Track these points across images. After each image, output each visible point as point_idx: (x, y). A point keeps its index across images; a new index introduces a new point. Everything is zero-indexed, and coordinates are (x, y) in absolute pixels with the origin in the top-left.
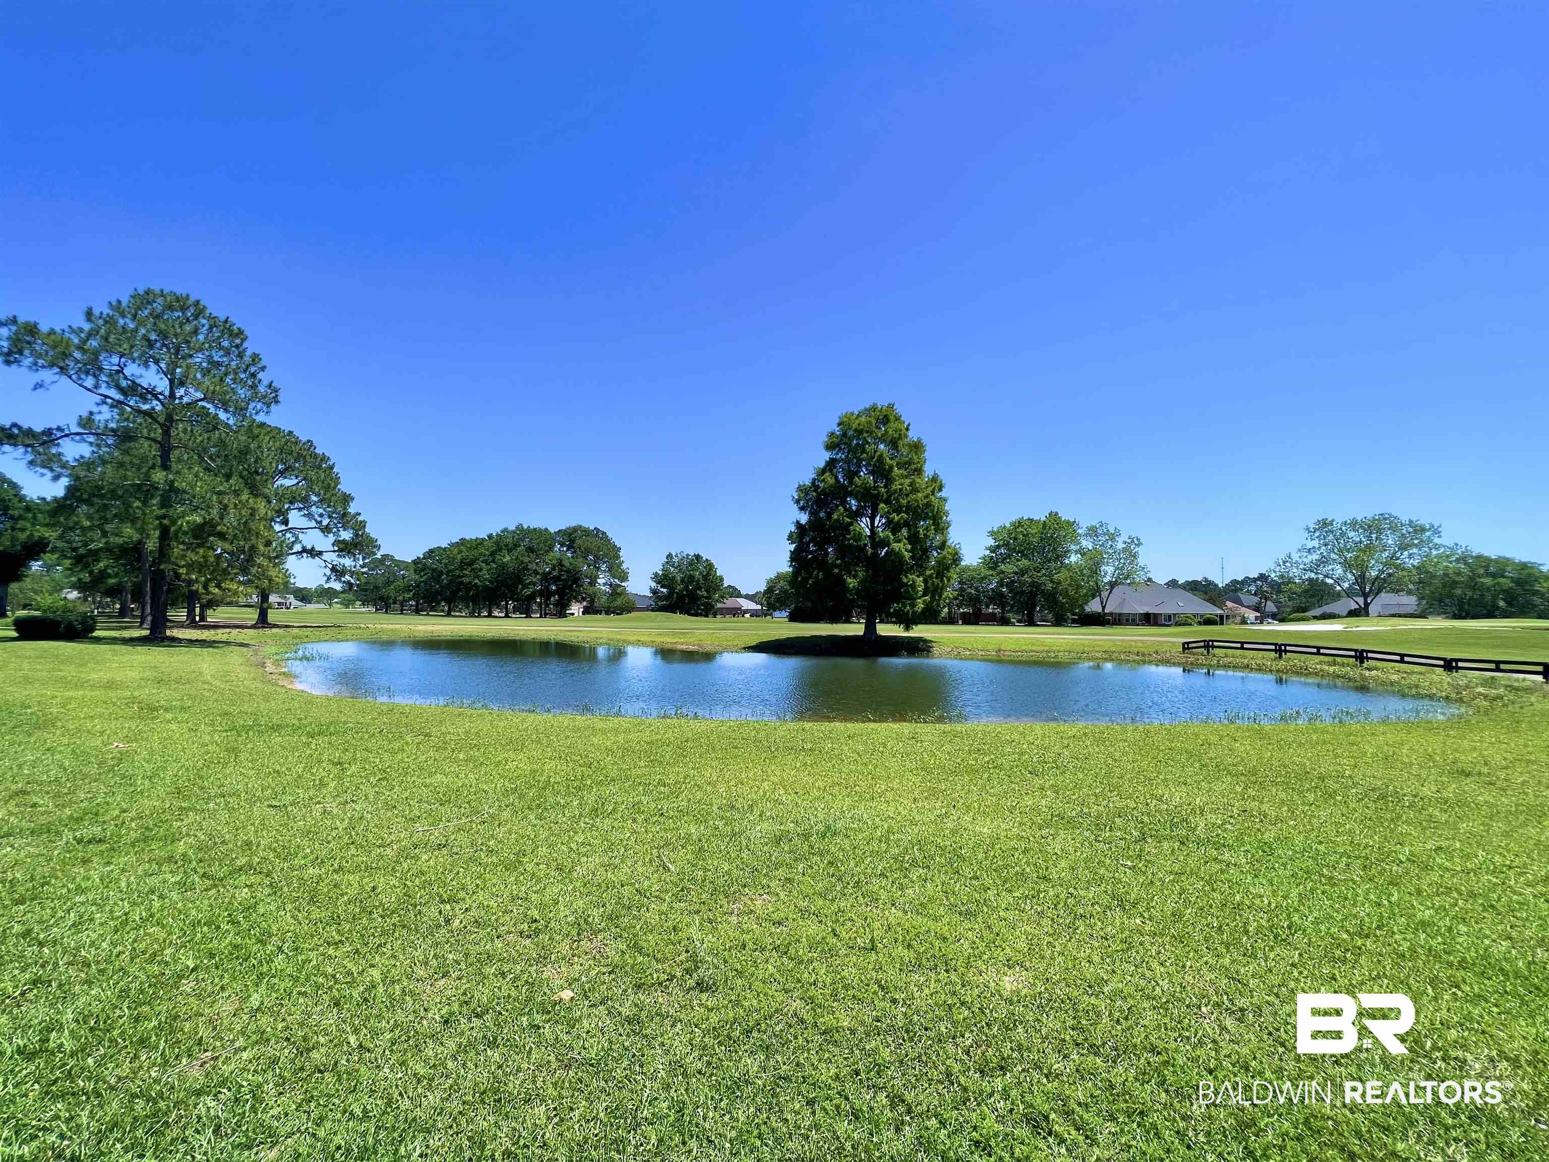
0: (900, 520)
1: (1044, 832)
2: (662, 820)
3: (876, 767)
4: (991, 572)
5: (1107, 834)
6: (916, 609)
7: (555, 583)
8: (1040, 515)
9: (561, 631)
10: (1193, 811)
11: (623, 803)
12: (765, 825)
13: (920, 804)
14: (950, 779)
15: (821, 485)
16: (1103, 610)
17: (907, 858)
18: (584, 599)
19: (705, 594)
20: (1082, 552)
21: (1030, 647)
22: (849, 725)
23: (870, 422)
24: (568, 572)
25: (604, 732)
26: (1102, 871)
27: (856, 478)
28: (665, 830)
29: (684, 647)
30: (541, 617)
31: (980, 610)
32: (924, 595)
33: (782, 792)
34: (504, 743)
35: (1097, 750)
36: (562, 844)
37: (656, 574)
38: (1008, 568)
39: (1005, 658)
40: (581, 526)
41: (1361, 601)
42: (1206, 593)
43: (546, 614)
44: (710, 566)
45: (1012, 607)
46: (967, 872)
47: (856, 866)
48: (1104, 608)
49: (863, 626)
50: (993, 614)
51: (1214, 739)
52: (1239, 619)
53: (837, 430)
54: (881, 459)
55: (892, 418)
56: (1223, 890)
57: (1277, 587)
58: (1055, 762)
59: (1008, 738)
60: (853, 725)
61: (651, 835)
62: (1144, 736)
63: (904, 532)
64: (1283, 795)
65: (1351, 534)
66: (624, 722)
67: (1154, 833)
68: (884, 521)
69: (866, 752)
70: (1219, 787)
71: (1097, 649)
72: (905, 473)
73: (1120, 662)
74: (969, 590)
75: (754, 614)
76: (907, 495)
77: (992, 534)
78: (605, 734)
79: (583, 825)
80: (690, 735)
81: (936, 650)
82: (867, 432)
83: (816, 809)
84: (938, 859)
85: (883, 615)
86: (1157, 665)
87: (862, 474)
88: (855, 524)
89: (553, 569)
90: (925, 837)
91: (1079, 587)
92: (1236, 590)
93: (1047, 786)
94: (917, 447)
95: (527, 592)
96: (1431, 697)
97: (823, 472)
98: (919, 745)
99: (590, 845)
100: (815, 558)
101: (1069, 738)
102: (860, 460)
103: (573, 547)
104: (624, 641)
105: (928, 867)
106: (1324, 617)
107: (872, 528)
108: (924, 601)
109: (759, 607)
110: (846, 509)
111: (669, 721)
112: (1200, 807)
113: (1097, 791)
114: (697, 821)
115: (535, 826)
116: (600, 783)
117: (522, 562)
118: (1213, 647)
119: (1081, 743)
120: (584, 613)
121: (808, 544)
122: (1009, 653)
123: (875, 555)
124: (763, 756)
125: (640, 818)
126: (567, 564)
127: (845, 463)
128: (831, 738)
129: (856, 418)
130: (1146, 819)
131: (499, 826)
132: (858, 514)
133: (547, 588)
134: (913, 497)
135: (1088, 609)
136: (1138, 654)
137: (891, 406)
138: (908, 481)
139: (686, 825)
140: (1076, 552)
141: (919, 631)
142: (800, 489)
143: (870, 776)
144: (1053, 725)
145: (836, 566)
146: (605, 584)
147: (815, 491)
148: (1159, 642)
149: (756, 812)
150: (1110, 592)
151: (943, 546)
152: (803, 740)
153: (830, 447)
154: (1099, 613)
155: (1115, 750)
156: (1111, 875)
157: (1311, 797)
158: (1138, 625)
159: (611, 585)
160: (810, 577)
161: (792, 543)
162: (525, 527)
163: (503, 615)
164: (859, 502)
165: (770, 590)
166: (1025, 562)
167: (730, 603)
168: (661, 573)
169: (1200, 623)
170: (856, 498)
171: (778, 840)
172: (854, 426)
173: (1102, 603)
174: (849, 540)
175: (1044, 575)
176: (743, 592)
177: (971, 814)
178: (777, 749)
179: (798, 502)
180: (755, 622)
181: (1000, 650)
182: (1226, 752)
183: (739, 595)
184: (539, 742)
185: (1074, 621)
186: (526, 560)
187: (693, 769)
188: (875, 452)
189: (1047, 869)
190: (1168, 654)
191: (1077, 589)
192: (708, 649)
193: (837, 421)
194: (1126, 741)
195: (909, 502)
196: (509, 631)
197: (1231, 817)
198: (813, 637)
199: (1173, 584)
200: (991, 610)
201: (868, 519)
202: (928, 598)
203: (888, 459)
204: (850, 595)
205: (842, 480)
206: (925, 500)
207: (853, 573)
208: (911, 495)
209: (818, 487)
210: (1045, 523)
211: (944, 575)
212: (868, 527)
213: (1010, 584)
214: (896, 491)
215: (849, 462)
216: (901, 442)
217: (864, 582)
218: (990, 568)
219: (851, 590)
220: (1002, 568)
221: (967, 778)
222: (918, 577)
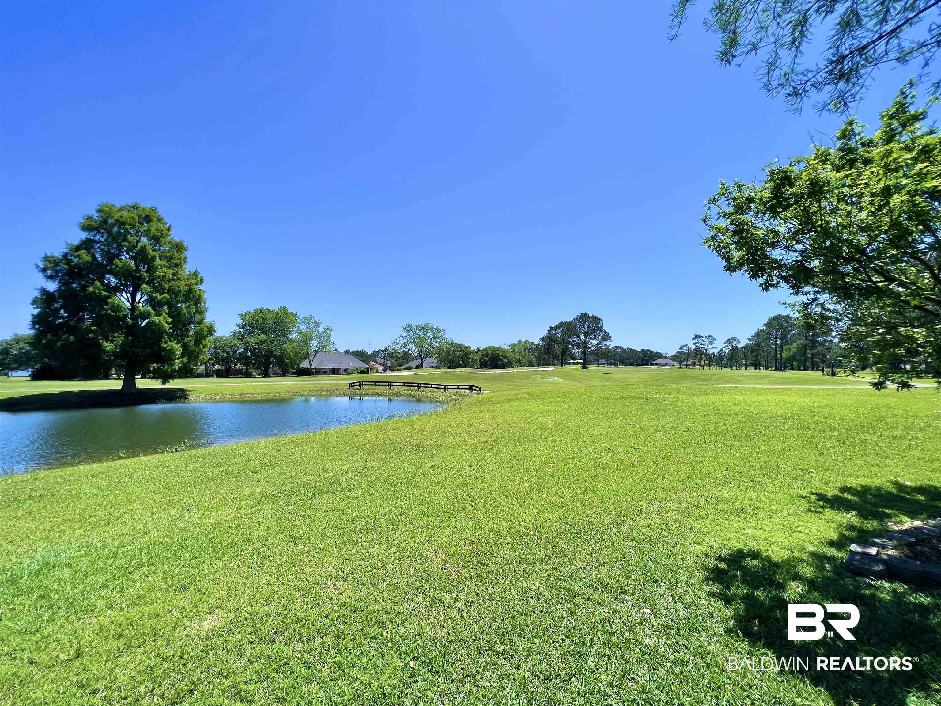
0: (162, 299)
3: (117, 496)
4: (239, 342)
6: (174, 368)
8: (274, 307)
10: (342, 474)
15: (75, 260)
20: (300, 332)
21: (264, 391)
22: (96, 466)
23: (132, 217)
27: (117, 260)
31: (230, 367)
32: (181, 357)
35: (297, 449)
38: (253, 340)
39: (246, 399)
41: (420, 361)
42: (362, 357)
45: (254, 365)
48: (311, 365)
49: (121, 382)
50: (240, 370)
51: (358, 433)
52: (375, 371)
53: (97, 217)
54: (143, 248)
55: (155, 219)
57: (391, 355)
58: (270, 462)
59: (240, 452)
60: (100, 464)
63: (164, 308)
64: (383, 456)
65: (418, 331)
68: (145, 297)
71: (306, 389)
72: (167, 264)
73: (318, 396)
74: (222, 354)
76: (169, 281)
77: (241, 316)
81: (192, 397)
82: (129, 224)
86: (337, 396)
87: (123, 257)
88: (114, 298)
90: (155, 541)
91: (297, 353)
92: (375, 356)
93: (262, 478)
94: (179, 247)
96: (439, 402)
97: (77, 248)
100: (66, 323)
101: (282, 445)
102: (120, 246)
105: (153, 564)
106: (407, 369)
107: (133, 303)
108: (181, 361)
110: (103, 284)
112: (346, 471)
118: (363, 385)
121: (57, 309)
122: (249, 396)
123: (136, 325)
127: (105, 245)
129: (118, 211)
132: (116, 289)
134: (175, 283)
135: (301, 366)
136: (327, 391)
137: (154, 210)
138: (170, 271)
140: (297, 332)
141: (174, 384)
142: (47, 259)
144: (273, 438)
145: (91, 331)
147: (67, 264)
148: (338, 383)
150: (315, 356)
151: (200, 322)
152: (32, 489)
153: (86, 228)
154: (308, 369)
155: (308, 448)
157: (393, 454)
158: (328, 375)
160: (59, 340)
161: (36, 307)
164: (119, 280)
165: (6, 351)
166: (263, 337)
169: (358, 373)
170: (115, 276)
172: (116, 217)
173: (310, 362)
174: (107, 310)
175: (276, 345)
177: (201, 511)
179: (44, 270)
181: (242, 394)
182: (362, 439)
185: (293, 373)
188: (137, 242)
190: (342, 390)
191: (296, 355)
193: (97, 207)
195: (170, 287)
197: (359, 472)
198: (61, 393)
199: (347, 352)
200: (238, 367)
201: (129, 295)
202: (184, 359)
203: (151, 251)
204: (107, 356)
205: (100, 259)
206: (187, 288)
207: (111, 338)
208: (173, 282)
209: (70, 261)
210: (278, 313)
211: (201, 343)
212: (128, 301)
213: (253, 351)
214: (159, 277)
215: (109, 245)
216: (162, 240)
217: (123, 346)
218: (238, 339)
219: (108, 352)
220: (248, 339)
221: (203, 486)
222: (177, 343)
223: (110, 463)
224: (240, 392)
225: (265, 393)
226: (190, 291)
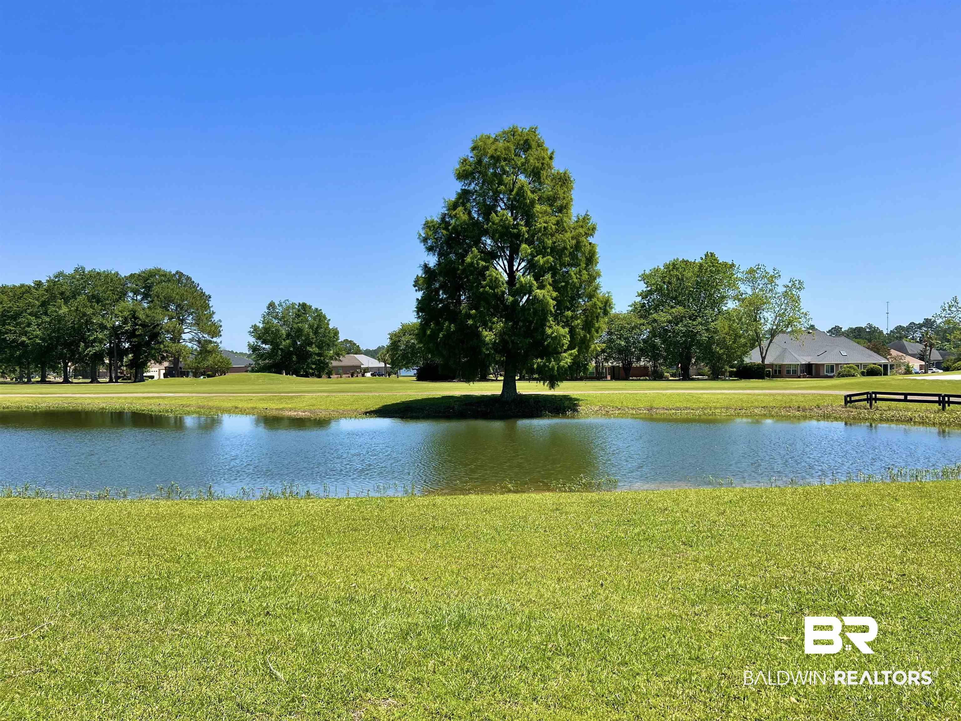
0: (544, 263)
1: (697, 609)
2: (268, 620)
3: (515, 544)
4: (642, 321)
5: (763, 608)
6: (562, 364)
7: (128, 340)
9: (139, 398)
10: (852, 578)
11: (220, 602)
12: (390, 619)
13: (564, 585)
14: (598, 554)
15: (453, 222)
16: (763, 361)
17: (550, 646)
18: (163, 358)
19: (316, 350)
20: (740, 298)
22: (486, 498)
23: (508, 147)
24: (144, 325)
25: (196, 519)
26: (757, 647)
27: (493, 214)
28: (272, 631)
29: (293, 414)
30: (111, 381)
31: (630, 363)
32: (570, 347)
33: (409, 578)
34: (67, 538)
35: (754, 515)
36: (146, 657)
37: (255, 328)
38: (663, 317)
39: (658, 416)
40: (159, 270)
42: (870, 341)
43: (117, 378)
44: (320, 317)
45: (665, 359)
46: (615, 657)
47: (494, 658)
48: (763, 359)
49: (501, 384)
50: (646, 368)
51: (875, 499)
52: (902, 369)
53: (471, 157)
54: (521, 192)
55: (534, 144)
56: (878, 660)
57: (941, 334)
58: (710, 530)
59: (660, 505)
60: (490, 497)
61: (254, 639)
62: (803, 498)
63: (548, 277)
66: (221, 506)
67: (811, 603)
68: (523, 264)
69: (505, 528)
70: (878, 550)
71: (756, 404)
72: (549, 210)
73: (779, 418)
74: (618, 341)
75: (377, 373)
76: (552, 235)
77: (644, 278)
78: (197, 521)
79: (170, 632)
80: (301, 518)
81: (582, 408)
82: (505, 159)
83: (449, 596)
84: (584, 645)
85: (524, 372)
86: (818, 420)
87: (499, 209)
88: (491, 269)
89: (125, 322)
90: (570, 622)
91: (737, 336)
92: (901, 338)
93: (702, 557)
94: (563, 180)
95: (91, 351)
97: (454, 206)
98: (564, 517)
99: (179, 655)
100: (446, 307)
101: (726, 503)
102: (497, 193)
103: (150, 296)
104: (218, 409)
105: (573, 655)
107: (511, 274)
108: (571, 355)
109: (382, 365)
110: (481, 252)
111: (276, 502)
112: (859, 573)
113: (754, 560)
114: (311, 619)
115: (110, 637)
116: (191, 581)
117: (84, 314)
118: (876, 399)
119: (738, 509)
120: (165, 376)
121: (437, 291)
122: (662, 412)
123: (516, 303)
124: (387, 539)
125: (241, 620)
126: (142, 316)
127: (479, 195)
128: (466, 513)
129: (493, 143)
130: (803, 589)
131: (63, 640)
133: (118, 345)
134: (559, 236)
135: (747, 360)
136: (798, 409)
137: (533, 131)
138: (553, 219)
139: (297, 625)
140: (735, 298)
141: (565, 389)
142: (428, 225)
143: (509, 556)
144: (708, 489)
145: (470, 317)
146: (191, 340)
147: (446, 228)
148: (820, 395)
149: (380, 603)
150: (771, 342)
151: (592, 295)
152: (433, 517)
153: (462, 176)
154: (758, 365)
155: (773, 515)
156: (766, 651)
158: (799, 377)
159: (199, 342)
160: (441, 330)
161: (419, 290)
162: (87, 270)
163: (61, 380)
164: (496, 242)
165: (394, 345)
166: (679, 310)
167: (347, 360)
168: (261, 326)
169: (863, 374)
170: (493, 238)
171: (404, 636)
172: (490, 152)
173: (762, 354)
174: (485, 286)
175: (701, 324)
176: (363, 347)
177: (620, 592)
178: (403, 529)
179: (425, 240)
180: (378, 382)
182: (887, 512)
183: (358, 351)
184: (113, 534)
185: (732, 374)
186: (89, 311)
187: (304, 557)
188: (514, 183)
189: (700, 648)
190: (830, 409)
191: (735, 339)
192: (322, 415)
193: (471, 145)
194: (784, 504)
195: (554, 243)
196: (69, 400)
197: (890, 582)
198: (444, 398)
199: (836, 331)
200: (642, 363)
201: (506, 262)
202: (575, 351)
203: (529, 193)
204: (487, 349)
205: (476, 216)
206: (574, 242)
207: (490, 324)
208: (557, 235)
209: (448, 224)
210: (701, 265)
211: (593, 325)
212: (506, 271)
213: (663, 334)
214: (540, 230)
215: (484, 195)
216: (544, 173)
217: (501, 335)
218: (641, 317)
219: (488, 344)
220: (655, 316)
221: (615, 553)
222: (563, 327)
223: (501, 497)
224: (648, 404)
225: (686, 408)
226: (578, 246)
